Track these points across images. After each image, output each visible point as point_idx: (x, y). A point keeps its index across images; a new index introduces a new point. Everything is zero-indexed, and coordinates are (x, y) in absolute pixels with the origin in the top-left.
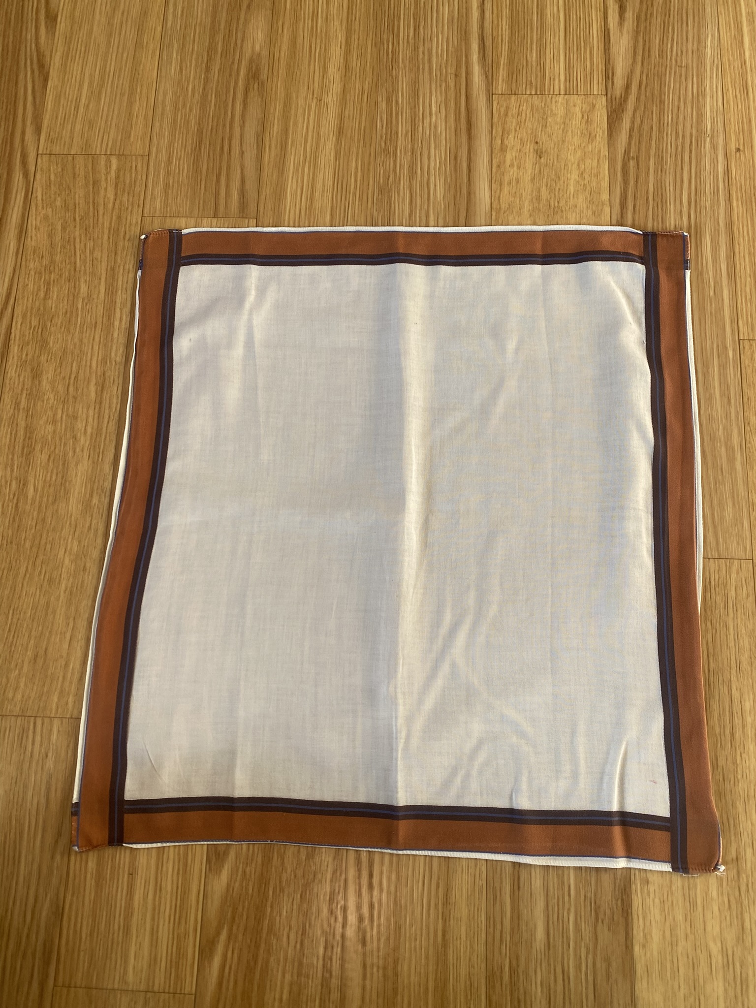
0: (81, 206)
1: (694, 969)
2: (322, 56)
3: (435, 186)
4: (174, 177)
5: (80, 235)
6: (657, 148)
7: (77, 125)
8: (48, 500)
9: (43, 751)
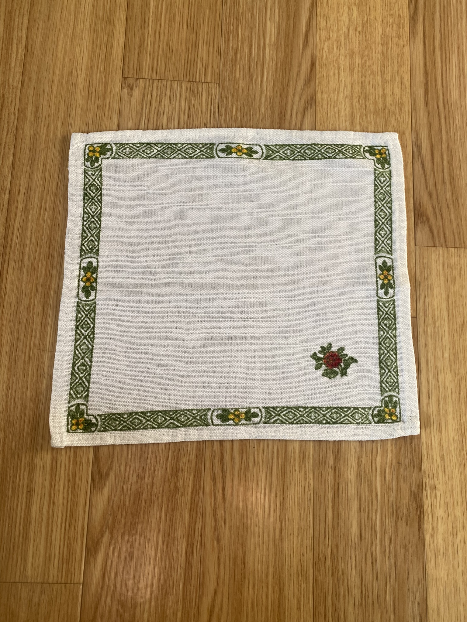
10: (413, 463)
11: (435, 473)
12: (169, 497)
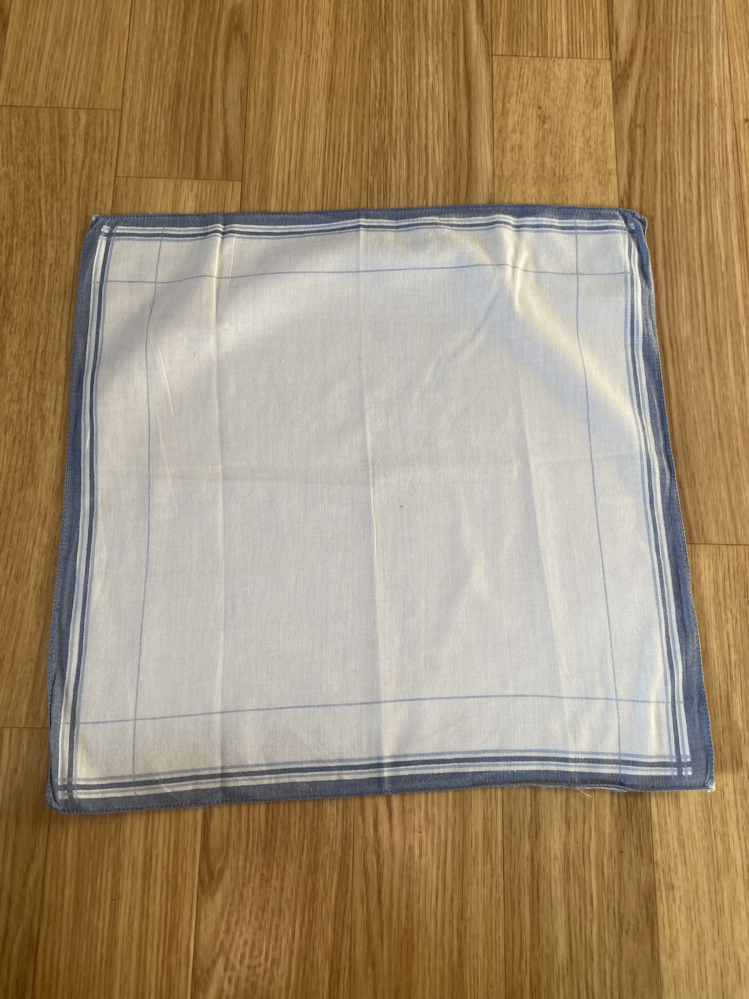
0: (46, 164)
1: (722, 979)
2: (310, 10)
3: (434, 150)
4: (150, 134)
5: (46, 195)
6: (664, 116)
7: (40, 76)
8: (13, 486)
9: (11, 765)
10: (642, 851)
11: (673, 865)
12: (305, 904)
